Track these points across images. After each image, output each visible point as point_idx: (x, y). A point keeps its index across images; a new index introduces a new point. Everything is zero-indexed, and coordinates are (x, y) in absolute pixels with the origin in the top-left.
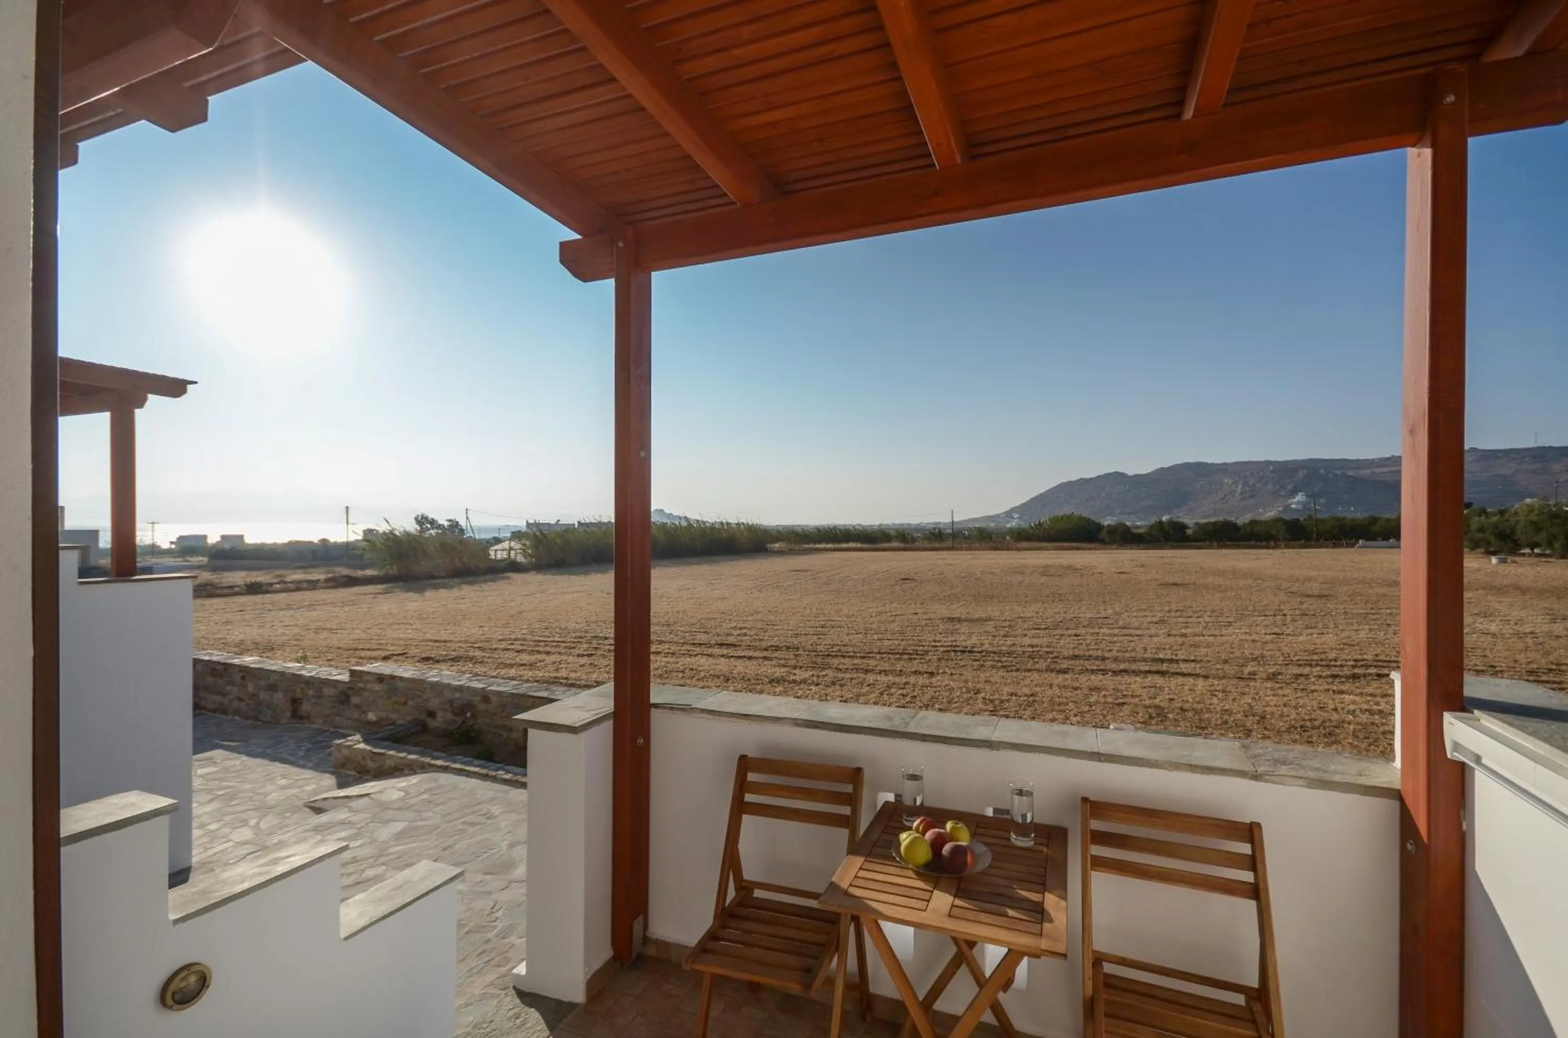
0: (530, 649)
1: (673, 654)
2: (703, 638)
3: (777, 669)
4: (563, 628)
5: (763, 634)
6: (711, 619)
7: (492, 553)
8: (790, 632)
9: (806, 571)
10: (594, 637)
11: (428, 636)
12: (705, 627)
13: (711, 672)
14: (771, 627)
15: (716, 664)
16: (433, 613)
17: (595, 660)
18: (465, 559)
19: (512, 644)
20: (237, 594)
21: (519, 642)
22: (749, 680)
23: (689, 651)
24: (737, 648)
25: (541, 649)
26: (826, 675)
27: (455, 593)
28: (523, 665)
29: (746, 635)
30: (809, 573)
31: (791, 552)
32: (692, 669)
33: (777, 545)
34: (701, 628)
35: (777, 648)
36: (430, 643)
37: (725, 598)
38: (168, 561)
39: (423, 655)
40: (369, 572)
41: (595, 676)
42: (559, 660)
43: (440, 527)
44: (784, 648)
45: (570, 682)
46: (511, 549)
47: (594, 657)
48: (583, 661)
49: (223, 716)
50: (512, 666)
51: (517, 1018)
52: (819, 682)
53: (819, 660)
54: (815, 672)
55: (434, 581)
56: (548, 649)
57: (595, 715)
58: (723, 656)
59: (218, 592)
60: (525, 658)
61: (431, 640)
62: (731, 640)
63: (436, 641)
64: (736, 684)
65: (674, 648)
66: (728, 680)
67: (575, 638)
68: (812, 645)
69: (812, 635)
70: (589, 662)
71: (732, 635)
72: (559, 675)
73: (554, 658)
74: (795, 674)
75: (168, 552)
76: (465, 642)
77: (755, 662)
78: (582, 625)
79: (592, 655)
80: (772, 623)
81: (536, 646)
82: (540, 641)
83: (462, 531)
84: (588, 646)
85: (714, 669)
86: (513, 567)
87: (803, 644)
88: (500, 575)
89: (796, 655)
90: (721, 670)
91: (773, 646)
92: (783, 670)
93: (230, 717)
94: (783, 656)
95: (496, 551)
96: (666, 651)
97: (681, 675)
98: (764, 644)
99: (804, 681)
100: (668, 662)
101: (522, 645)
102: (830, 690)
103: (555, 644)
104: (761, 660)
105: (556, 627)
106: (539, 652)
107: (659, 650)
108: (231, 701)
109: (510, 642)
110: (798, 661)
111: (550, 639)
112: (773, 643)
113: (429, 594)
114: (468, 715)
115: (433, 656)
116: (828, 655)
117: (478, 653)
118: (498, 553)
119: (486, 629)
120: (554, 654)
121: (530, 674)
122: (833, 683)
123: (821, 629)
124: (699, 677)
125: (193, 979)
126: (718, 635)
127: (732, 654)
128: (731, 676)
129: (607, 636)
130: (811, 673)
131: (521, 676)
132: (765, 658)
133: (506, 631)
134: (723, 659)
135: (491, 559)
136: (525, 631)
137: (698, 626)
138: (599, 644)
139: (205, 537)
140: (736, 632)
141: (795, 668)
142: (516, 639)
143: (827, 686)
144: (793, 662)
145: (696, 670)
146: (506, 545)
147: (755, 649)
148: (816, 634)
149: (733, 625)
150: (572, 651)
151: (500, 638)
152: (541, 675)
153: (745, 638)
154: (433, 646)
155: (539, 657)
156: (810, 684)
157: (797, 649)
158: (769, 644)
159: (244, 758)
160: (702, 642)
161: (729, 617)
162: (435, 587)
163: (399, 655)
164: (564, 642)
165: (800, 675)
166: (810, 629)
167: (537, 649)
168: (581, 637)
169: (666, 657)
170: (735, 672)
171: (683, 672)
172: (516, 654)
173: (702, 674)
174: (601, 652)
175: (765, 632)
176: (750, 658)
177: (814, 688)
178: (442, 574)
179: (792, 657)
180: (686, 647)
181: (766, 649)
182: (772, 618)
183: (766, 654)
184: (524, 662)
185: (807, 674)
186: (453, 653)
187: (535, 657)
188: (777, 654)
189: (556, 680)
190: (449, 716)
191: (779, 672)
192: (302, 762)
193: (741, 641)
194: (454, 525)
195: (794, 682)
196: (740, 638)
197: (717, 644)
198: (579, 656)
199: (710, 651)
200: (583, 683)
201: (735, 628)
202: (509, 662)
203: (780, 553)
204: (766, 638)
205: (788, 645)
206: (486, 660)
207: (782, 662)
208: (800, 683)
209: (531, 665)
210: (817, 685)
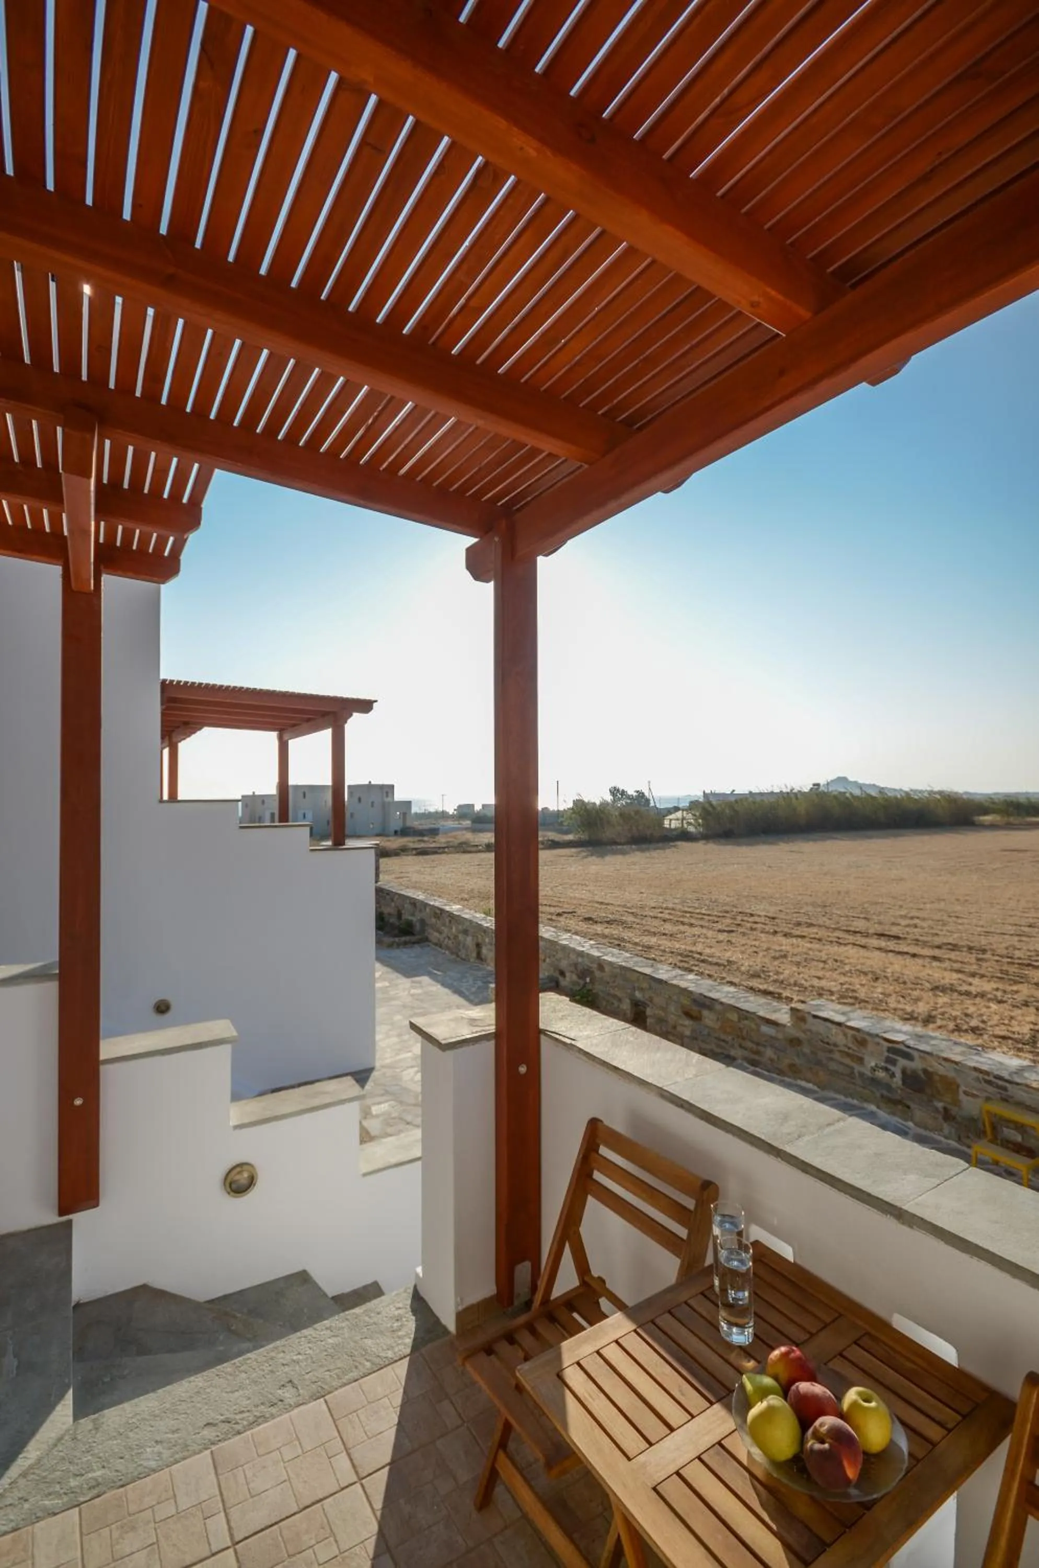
0: (675, 919)
1: (820, 940)
2: (860, 925)
3: (947, 974)
4: (713, 900)
5: (940, 927)
6: (876, 903)
7: (666, 824)
8: (979, 929)
9: (1026, 851)
10: (740, 913)
11: (597, 898)
12: (867, 912)
13: (859, 967)
14: (954, 919)
15: (868, 958)
16: (608, 876)
17: (733, 938)
18: (641, 828)
19: (661, 913)
20: (480, 851)
21: (667, 911)
22: (905, 983)
23: (839, 938)
24: (900, 942)
25: (686, 920)
26: (1017, 992)
27: (629, 858)
28: (664, 934)
29: (916, 926)
30: (1028, 854)
31: (1009, 826)
32: (836, 961)
33: (987, 819)
34: (861, 913)
35: (954, 947)
36: (596, 905)
37: (901, 880)
38: (450, 824)
39: (587, 916)
40: (570, 837)
41: (728, 954)
42: (699, 933)
43: (629, 797)
44: (965, 949)
45: (702, 958)
46: (683, 819)
47: (733, 934)
48: (722, 937)
49: (440, 949)
50: (654, 934)
51: (397, 1320)
52: (1004, 999)
53: (1012, 969)
54: (1001, 986)
55: (614, 847)
56: (693, 921)
57: (476, 1032)
58: (880, 949)
59: (469, 849)
60: (668, 928)
61: (598, 902)
62: (895, 930)
63: (602, 903)
64: (886, 986)
65: (822, 933)
66: (877, 979)
67: (721, 912)
68: (1007, 948)
69: (1012, 935)
70: (727, 939)
71: (899, 925)
72: (694, 949)
73: (696, 931)
74: (970, 984)
75: (453, 816)
76: (624, 906)
77: (919, 961)
78: (732, 899)
79: (732, 931)
80: (957, 914)
81: (683, 917)
82: (686, 912)
83: (648, 801)
84: (732, 921)
85: (863, 964)
86: (684, 836)
87: (994, 947)
88: (672, 844)
89: (978, 960)
90: (871, 966)
91: (949, 944)
92: (955, 976)
93: (443, 951)
94: (960, 959)
95: (671, 820)
96: (813, 936)
97: (821, 965)
98: (938, 941)
99: (982, 995)
100: (810, 949)
101: (670, 914)
102: (1019, 1012)
103: (700, 916)
104: (928, 960)
105: (707, 899)
106: (683, 923)
107: (803, 934)
108: (445, 938)
109: (660, 910)
110: (980, 966)
111: (698, 911)
112: (950, 940)
113: (608, 859)
114: (588, 980)
115: (593, 917)
116: (1029, 965)
117: (630, 919)
118: (672, 822)
119: (645, 895)
120: (696, 926)
121: (669, 944)
122: (1026, 1004)
123: (1026, 929)
124: (842, 970)
125: (246, 1175)
126: (880, 923)
127: (892, 948)
128: (883, 974)
129: (754, 913)
130: (995, 986)
131: (659, 946)
132: (935, 958)
133: (661, 899)
134: (877, 953)
135: (666, 828)
136: (676, 901)
137: (860, 908)
138: (742, 920)
139: (473, 806)
140: (904, 922)
141: (973, 975)
142: (667, 908)
143: (1014, 1006)
144: (974, 968)
145: (841, 961)
146: (679, 814)
147: (925, 944)
148: (1018, 935)
149: (903, 913)
150: (715, 925)
151: (653, 905)
152: (677, 946)
153: (916, 930)
154: (597, 908)
155: (682, 928)
156: (990, 1000)
157: (984, 951)
158: (945, 941)
159: (439, 986)
160: (857, 930)
161: (900, 903)
162: (615, 853)
163: (569, 913)
164: (709, 915)
165: (978, 985)
166: (1010, 927)
167: (681, 919)
168: (727, 912)
169: (811, 942)
170: (889, 970)
171: (824, 962)
172: (662, 923)
173: (847, 968)
174: (742, 930)
175: (944, 925)
176: (914, 956)
177: (994, 1006)
178: (623, 841)
179: (973, 961)
180: (837, 934)
181: (939, 947)
182: (959, 908)
183: (937, 952)
184: (667, 932)
185: (988, 986)
186: (610, 916)
187: (677, 928)
188: (953, 955)
189: (690, 954)
190: (575, 977)
191: (950, 978)
192: (472, 997)
193: (908, 933)
194: (641, 795)
195: (968, 994)
196: (907, 929)
197: (876, 934)
198: (719, 931)
199: (863, 941)
200: (715, 960)
201: (902, 917)
202: (653, 930)
203: (993, 827)
204: (944, 933)
205: (972, 945)
206: (634, 926)
207: (957, 966)
208: (976, 996)
209: (671, 935)
210: (1000, 1002)
